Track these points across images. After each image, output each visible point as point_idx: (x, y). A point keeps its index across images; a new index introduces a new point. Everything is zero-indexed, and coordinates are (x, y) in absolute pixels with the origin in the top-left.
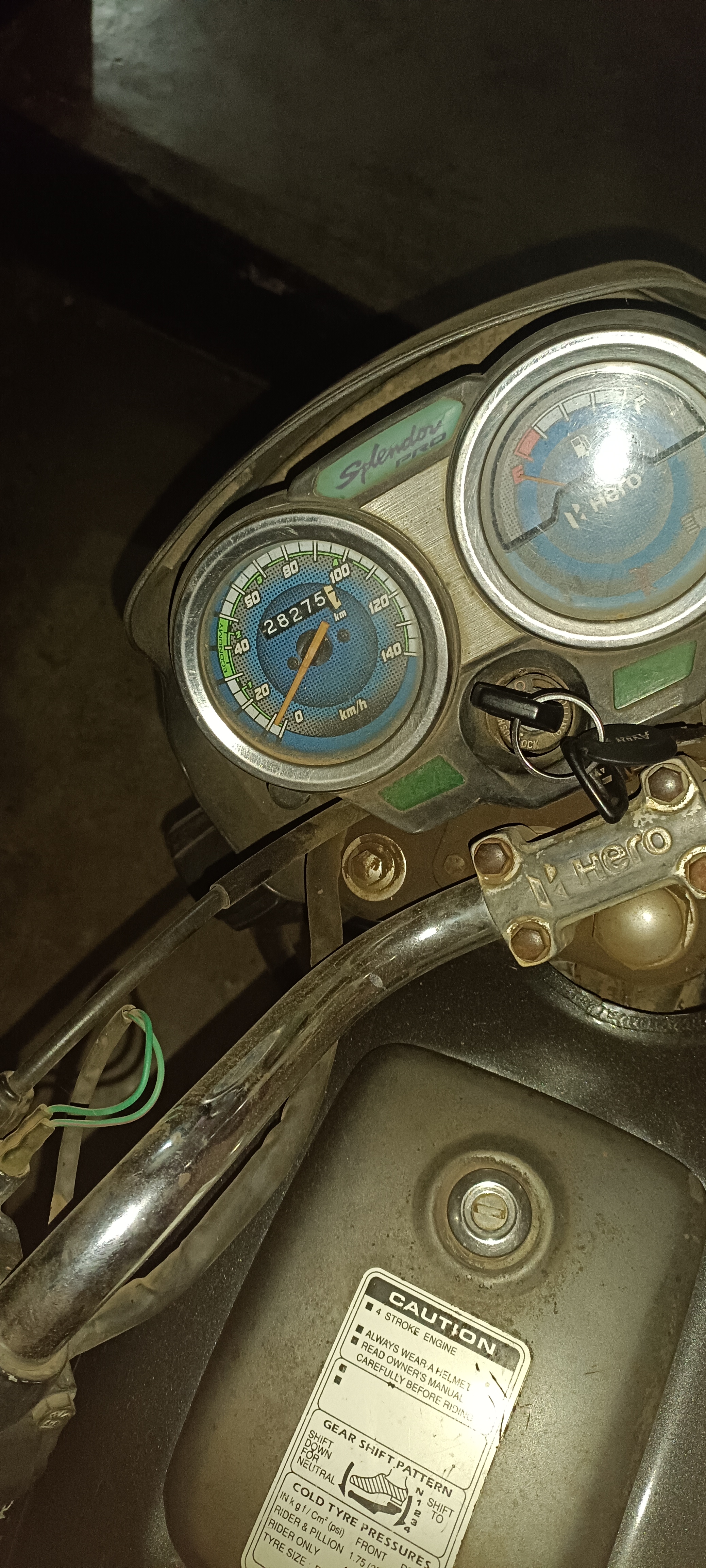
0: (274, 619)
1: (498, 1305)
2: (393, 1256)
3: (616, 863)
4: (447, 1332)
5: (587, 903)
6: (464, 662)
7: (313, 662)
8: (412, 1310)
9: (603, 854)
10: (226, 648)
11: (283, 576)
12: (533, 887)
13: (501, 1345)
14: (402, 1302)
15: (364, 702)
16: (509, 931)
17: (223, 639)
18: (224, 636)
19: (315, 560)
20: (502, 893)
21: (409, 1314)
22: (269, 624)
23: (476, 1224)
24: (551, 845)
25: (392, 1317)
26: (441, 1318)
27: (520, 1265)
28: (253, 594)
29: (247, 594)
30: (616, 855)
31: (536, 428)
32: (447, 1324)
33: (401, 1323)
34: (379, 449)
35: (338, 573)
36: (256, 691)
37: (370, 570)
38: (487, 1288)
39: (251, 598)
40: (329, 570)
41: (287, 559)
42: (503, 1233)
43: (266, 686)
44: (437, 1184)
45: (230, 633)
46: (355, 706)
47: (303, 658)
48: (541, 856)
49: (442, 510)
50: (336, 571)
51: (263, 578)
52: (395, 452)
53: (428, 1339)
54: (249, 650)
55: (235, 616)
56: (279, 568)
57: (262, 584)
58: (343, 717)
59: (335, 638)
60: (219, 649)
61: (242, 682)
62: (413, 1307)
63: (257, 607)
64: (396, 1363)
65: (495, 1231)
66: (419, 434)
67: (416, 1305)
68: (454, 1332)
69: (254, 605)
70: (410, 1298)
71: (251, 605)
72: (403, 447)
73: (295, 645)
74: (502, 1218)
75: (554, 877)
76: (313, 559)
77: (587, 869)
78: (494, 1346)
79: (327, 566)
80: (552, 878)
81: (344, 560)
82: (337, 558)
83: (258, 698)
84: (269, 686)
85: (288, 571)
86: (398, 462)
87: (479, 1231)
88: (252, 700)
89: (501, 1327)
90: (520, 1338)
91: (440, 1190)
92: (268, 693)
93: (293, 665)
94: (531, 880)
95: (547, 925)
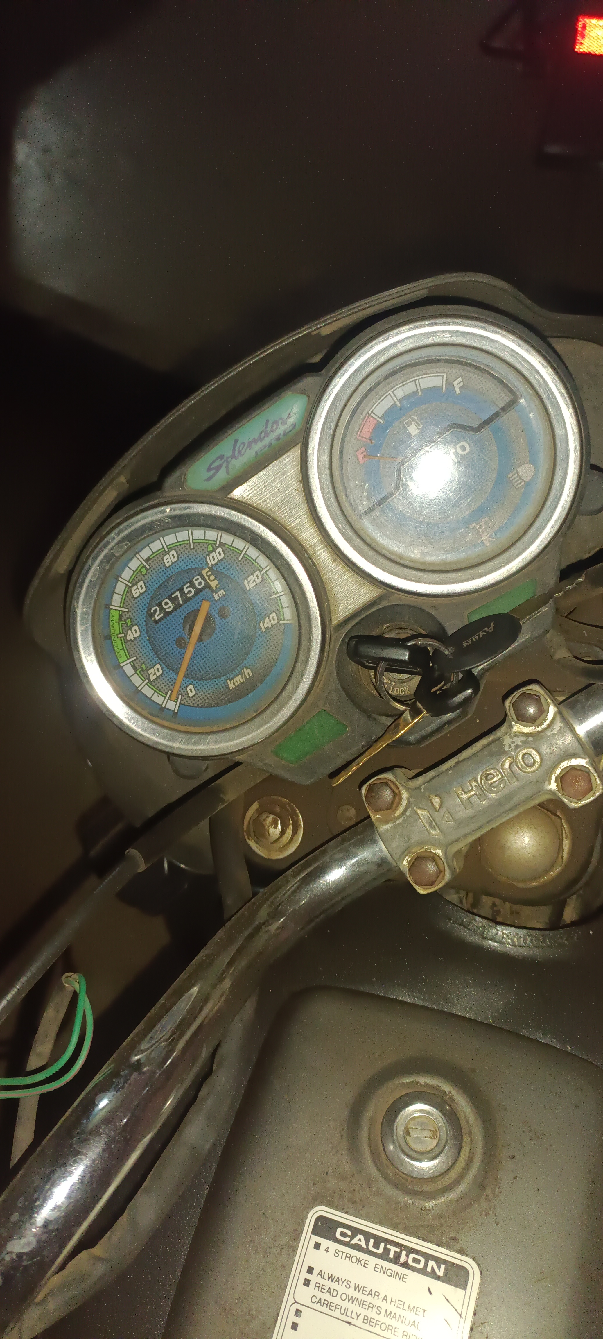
0: (160, 605)
1: (442, 1225)
2: (335, 1193)
3: (494, 785)
4: (396, 1260)
5: (473, 826)
6: (335, 622)
7: (200, 639)
8: (359, 1243)
9: (481, 779)
10: (120, 635)
11: (165, 565)
12: (422, 818)
13: (449, 1264)
14: (348, 1236)
15: (249, 671)
16: (405, 862)
17: (116, 627)
18: (116, 625)
19: (192, 548)
20: (395, 827)
21: (357, 1247)
22: (156, 610)
23: (410, 1148)
24: (433, 778)
25: (340, 1254)
26: (388, 1246)
27: (457, 1182)
28: (139, 584)
29: (133, 585)
30: (492, 778)
31: (372, 414)
32: (395, 1252)
33: (349, 1257)
34: (239, 443)
35: (213, 557)
36: (150, 672)
37: (242, 551)
38: (429, 1210)
39: (138, 588)
40: (205, 555)
41: (167, 550)
42: (438, 1152)
43: (158, 666)
44: (369, 1113)
45: (121, 622)
46: (241, 675)
47: (190, 636)
48: (425, 788)
49: (300, 490)
50: (211, 555)
51: (147, 569)
52: (253, 445)
53: (379, 1270)
54: (140, 636)
55: (124, 606)
56: (160, 559)
57: (146, 574)
58: (231, 685)
59: (217, 616)
60: (113, 637)
61: (137, 665)
62: (360, 1240)
63: (144, 595)
64: (351, 1299)
65: (429, 1152)
66: (272, 426)
67: (362, 1237)
68: (403, 1259)
69: (141, 594)
70: (356, 1231)
71: (138, 594)
72: (260, 439)
73: (181, 625)
74: (434, 1138)
75: (440, 806)
76: (190, 547)
77: (469, 794)
78: (443, 1267)
79: (202, 552)
80: (438, 807)
81: (217, 545)
82: (211, 544)
83: (152, 678)
84: (161, 665)
85: (168, 560)
86: (256, 452)
87: (415, 1155)
88: (147, 681)
89: (448, 1247)
90: (467, 1255)
91: (372, 1121)
92: (161, 672)
93: (181, 644)
94: (420, 812)
95: (439, 852)
